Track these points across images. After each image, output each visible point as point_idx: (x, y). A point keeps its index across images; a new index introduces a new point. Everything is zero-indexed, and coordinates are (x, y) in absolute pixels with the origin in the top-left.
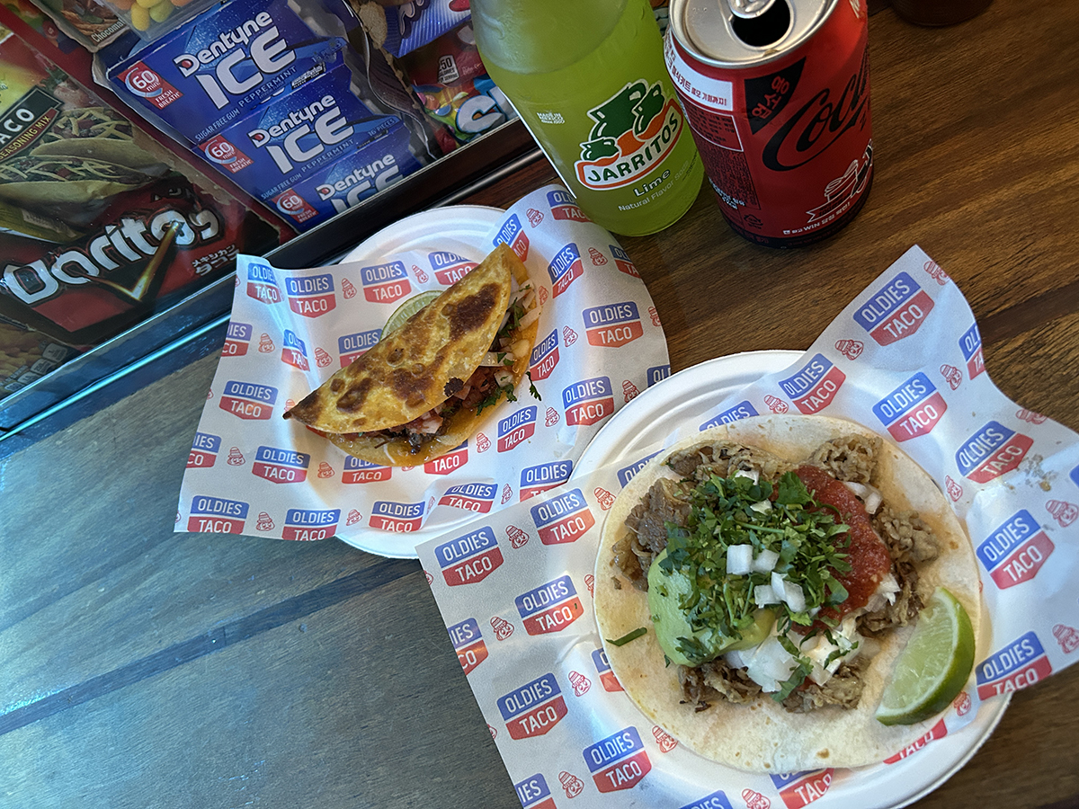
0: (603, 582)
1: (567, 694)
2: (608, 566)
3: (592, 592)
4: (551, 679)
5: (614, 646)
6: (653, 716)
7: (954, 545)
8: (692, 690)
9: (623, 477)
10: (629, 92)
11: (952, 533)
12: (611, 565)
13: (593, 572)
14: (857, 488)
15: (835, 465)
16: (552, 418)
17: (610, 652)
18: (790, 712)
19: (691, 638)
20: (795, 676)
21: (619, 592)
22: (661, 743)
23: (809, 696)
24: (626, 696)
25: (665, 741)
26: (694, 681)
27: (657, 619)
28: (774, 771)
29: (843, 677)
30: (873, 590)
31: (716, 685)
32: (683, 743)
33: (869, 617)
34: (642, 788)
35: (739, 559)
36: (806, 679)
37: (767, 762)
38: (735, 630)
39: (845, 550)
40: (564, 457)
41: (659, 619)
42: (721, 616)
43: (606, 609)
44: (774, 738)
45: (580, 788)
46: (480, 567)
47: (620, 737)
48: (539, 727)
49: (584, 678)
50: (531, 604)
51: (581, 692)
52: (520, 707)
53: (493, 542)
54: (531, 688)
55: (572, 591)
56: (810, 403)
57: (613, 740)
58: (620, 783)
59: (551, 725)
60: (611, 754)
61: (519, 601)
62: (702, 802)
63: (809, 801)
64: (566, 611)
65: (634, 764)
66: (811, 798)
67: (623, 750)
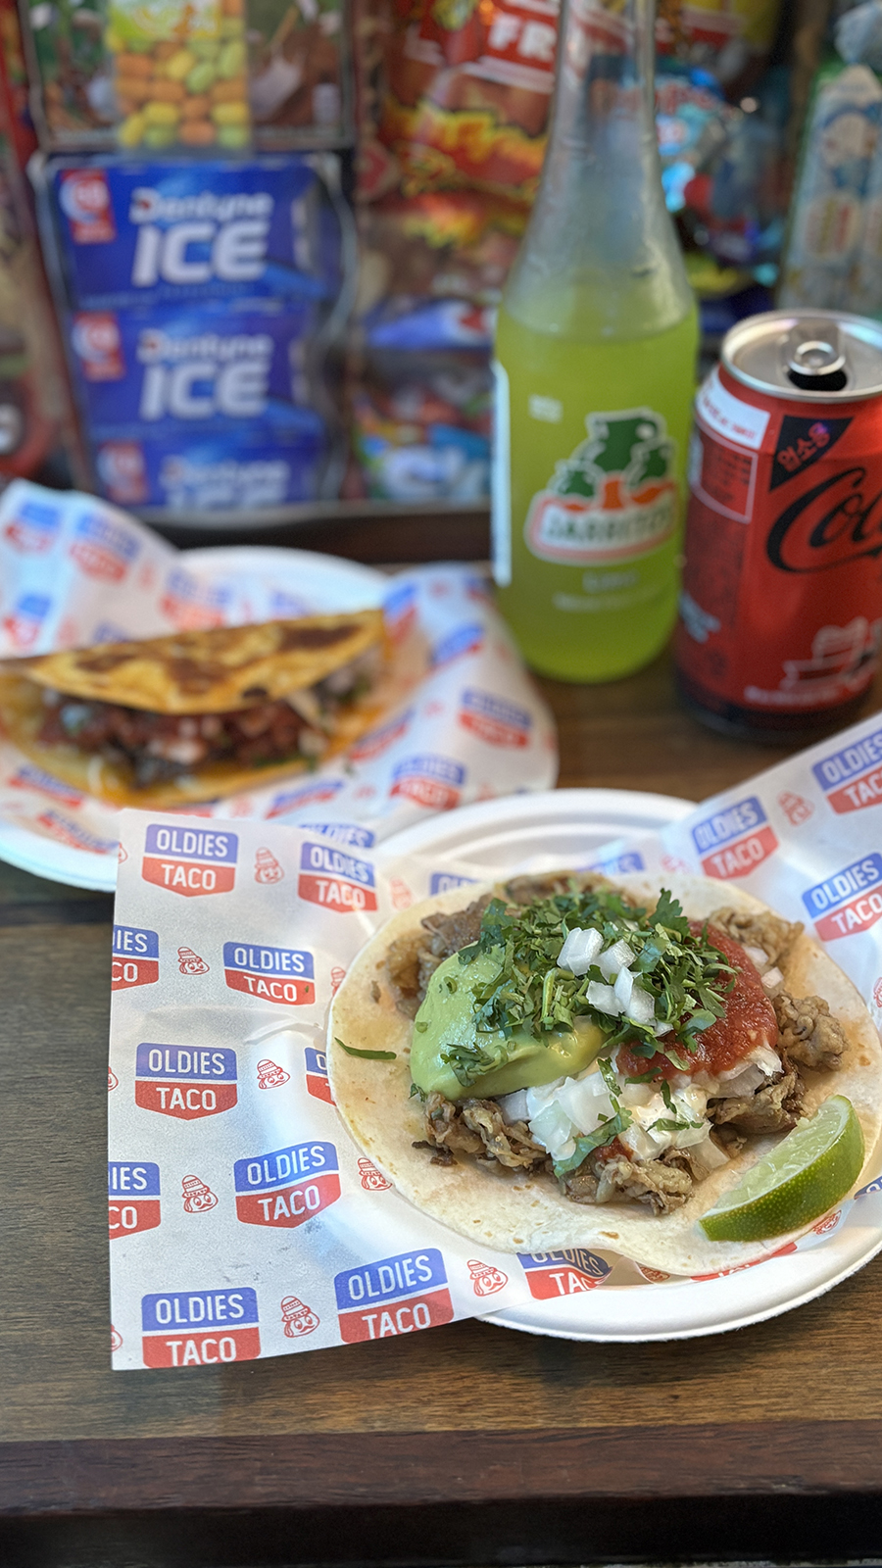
0: (356, 983)
1: (246, 1082)
2: (374, 966)
3: (336, 988)
4: (230, 1058)
5: (343, 1052)
6: (366, 1143)
7: (864, 1061)
8: (440, 1125)
9: (436, 882)
10: (639, 421)
11: (866, 1046)
12: (378, 966)
13: (348, 967)
14: (757, 956)
15: (734, 930)
16: (367, 792)
17: (333, 1057)
18: (572, 1201)
19: (470, 1046)
20: (602, 1131)
21: (374, 1005)
22: (365, 1178)
23: (611, 1167)
24: (334, 1110)
25: (373, 1179)
26: (448, 1111)
27: (422, 1028)
28: (527, 1247)
29: (668, 1166)
30: (747, 1050)
31: (481, 1118)
32: (397, 1186)
33: (726, 1105)
34: (309, 1229)
35: (581, 946)
36: (616, 1140)
37: (517, 1237)
38: (542, 1033)
39: (722, 994)
40: (369, 826)
41: (426, 1029)
42: (529, 1009)
43: (347, 1013)
44: (537, 1219)
45: (209, 1204)
46: (197, 878)
47: (306, 1149)
48: (183, 1108)
49: (282, 1071)
50: (245, 958)
51: (269, 1085)
52: (167, 1070)
53: (232, 856)
54: (196, 1054)
55: (309, 972)
56: (724, 862)
57: (294, 1153)
58: (276, 1218)
59: (202, 1113)
60: (280, 1172)
61: (229, 948)
62: (400, 1259)
63: (567, 1292)
64: (290, 990)
65: (312, 1191)
66: (572, 1290)
67: (303, 1168)
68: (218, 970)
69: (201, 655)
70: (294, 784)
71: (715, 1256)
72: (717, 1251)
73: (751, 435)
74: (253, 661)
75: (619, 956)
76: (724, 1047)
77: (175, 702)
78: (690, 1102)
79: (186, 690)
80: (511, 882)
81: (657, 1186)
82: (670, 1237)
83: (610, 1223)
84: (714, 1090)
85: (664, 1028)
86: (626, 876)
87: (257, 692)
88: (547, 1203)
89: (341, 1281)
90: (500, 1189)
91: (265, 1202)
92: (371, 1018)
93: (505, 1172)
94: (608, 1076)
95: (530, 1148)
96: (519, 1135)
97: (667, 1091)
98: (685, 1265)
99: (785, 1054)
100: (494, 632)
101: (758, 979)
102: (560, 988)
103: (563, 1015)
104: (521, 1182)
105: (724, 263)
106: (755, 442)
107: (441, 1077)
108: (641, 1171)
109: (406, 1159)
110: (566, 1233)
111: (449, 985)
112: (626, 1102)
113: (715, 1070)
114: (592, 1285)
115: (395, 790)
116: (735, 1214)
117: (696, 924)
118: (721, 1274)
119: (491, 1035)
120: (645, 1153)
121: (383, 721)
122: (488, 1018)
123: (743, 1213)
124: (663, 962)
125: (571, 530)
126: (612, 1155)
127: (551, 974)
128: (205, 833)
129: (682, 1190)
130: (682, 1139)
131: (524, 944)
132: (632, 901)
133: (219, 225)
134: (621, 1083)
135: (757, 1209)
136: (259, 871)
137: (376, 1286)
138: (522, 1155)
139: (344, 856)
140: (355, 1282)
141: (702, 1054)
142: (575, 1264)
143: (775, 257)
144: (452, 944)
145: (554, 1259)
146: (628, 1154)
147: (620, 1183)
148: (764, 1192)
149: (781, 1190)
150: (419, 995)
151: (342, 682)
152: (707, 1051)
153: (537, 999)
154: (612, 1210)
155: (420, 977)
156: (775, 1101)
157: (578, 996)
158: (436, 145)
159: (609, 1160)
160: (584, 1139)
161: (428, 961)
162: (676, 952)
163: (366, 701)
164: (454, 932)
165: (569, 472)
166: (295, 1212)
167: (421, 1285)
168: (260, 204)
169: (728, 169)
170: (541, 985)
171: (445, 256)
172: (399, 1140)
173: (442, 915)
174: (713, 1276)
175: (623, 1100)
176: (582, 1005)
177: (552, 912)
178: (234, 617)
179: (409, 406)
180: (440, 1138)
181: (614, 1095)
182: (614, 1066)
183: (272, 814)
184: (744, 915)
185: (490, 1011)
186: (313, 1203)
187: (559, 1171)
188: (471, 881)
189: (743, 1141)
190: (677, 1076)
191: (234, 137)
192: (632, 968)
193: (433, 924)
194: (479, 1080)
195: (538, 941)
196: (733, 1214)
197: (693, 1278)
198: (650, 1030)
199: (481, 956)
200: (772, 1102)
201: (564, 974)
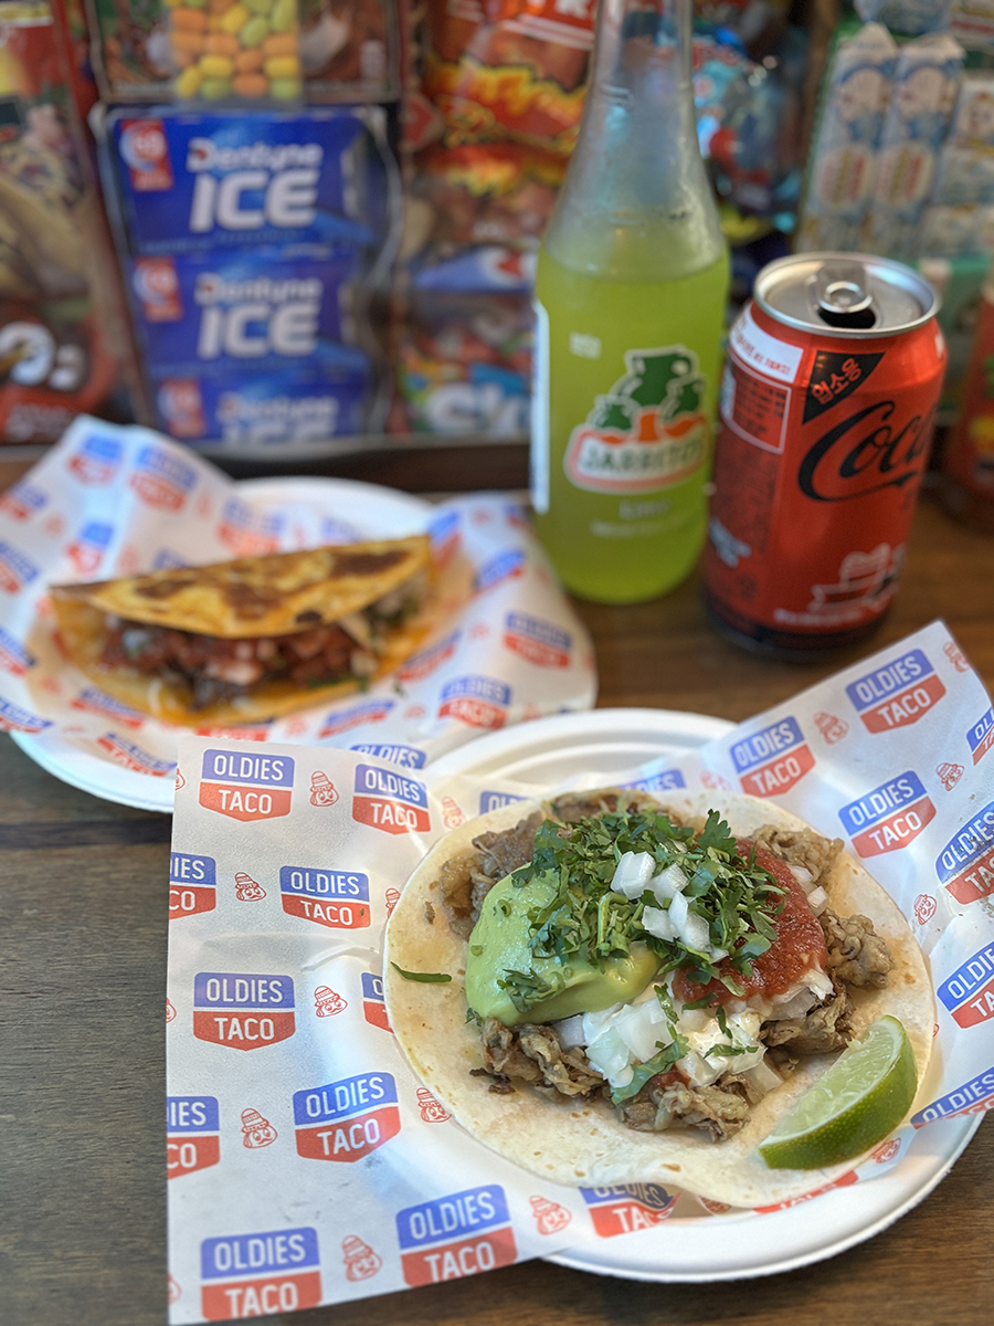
0: (410, 904)
1: (304, 1010)
2: (427, 887)
3: (391, 910)
4: (287, 985)
5: (398, 976)
6: (425, 1073)
7: (909, 979)
8: (498, 1052)
9: (486, 801)
10: (675, 358)
11: (910, 964)
12: (432, 887)
13: (402, 888)
14: (802, 875)
15: (777, 848)
16: (417, 712)
17: (390, 981)
18: (630, 1128)
19: (526, 971)
20: (659, 1058)
21: (428, 925)
22: (424, 1109)
23: (670, 1095)
24: (391, 1037)
25: (432, 1110)
26: (506, 1038)
27: (478, 951)
28: (589, 1181)
29: (725, 1091)
30: (799, 974)
31: (539, 1046)
32: (457, 1118)
33: (779, 1028)
34: (369, 1164)
35: (634, 871)
36: (674, 1067)
37: (579, 1170)
38: (598, 960)
39: (772, 916)
40: (419, 746)
41: (481, 953)
42: (585, 934)
43: (402, 934)
44: (598, 1149)
45: (268, 1140)
46: (254, 803)
47: (365, 1081)
48: (242, 1038)
49: (339, 997)
50: (301, 882)
51: (326, 1013)
52: (225, 999)
53: (288, 781)
54: (253, 982)
55: (364, 895)
56: (763, 780)
57: (352, 1084)
58: (336, 1151)
59: (260, 1043)
60: (339, 1104)
61: (286, 872)
62: (462, 1195)
63: (631, 1229)
64: (346, 913)
65: (372, 1124)
66: (636, 1225)
67: (363, 1101)
68: (275, 895)
69: (256, 581)
70: (347, 703)
71: (777, 1186)
72: (778, 1181)
73: (786, 370)
74: (306, 587)
75: (672, 880)
76: (778, 971)
77: (231, 626)
78: (745, 1026)
79: (242, 616)
80: (558, 799)
81: (716, 1113)
82: (730, 1166)
83: (671, 1153)
84: (767, 1013)
85: (720, 954)
86: (668, 793)
87: (311, 616)
88: (606, 1132)
89: (403, 1218)
90: (558, 1116)
91: (325, 1135)
92: (425, 940)
93: (562, 1099)
94: (665, 1003)
95: (588, 1076)
96: (576, 1061)
97: (722, 1016)
98: (747, 1197)
99: (834, 975)
100: (534, 557)
101: (804, 899)
102: (615, 913)
103: (620, 942)
104: (579, 1108)
105: (746, 212)
106: (790, 378)
107: (497, 1003)
108: (699, 1099)
109: (464, 1087)
110: (628, 1166)
111: (504, 909)
112: (682, 1028)
113: (769, 993)
114: (655, 1220)
115: (444, 711)
116: (796, 1143)
117: (742, 842)
118: (783, 1206)
119: (546, 961)
120: (702, 1079)
121: (431, 641)
122: (544, 943)
123: (803, 1143)
124: (715, 885)
125: (608, 461)
126: (670, 1082)
127: (605, 899)
128: (261, 757)
129: (739, 1116)
130: (737, 1064)
131: (577, 867)
132: (678, 820)
133: (272, 174)
134: (678, 1008)
135: (817, 1138)
136: (315, 794)
137: (438, 1224)
138: (579, 1083)
139: (397, 776)
140: (417, 1220)
141: (758, 979)
142: (637, 1197)
143: (793, 206)
144: (504, 864)
145: (617, 1193)
146: (685, 1081)
147: (679, 1112)
148: (823, 1121)
149: (841, 1119)
150: (472, 915)
151: (391, 605)
152: (761, 975)
153: (592, 924)
154: (670, 1137)
155: (473, 897)
156: (829, 1025)
157: (633, 922)
158: (476, 98)
159: (667, 1088)
160: (642, 1066)
161: (481, 882)
162: (726, 873)
163: (414, 623)
164: (506, 852)
165: (607, 406)
166: (355, 1146)
167: (484, 1224)
168: (311, 154)
169: (751, 122)
170: (596, 910)
171: (484, 205)
172: (456, 1067)
173: (493, 835)
174: (774, 1208)
175: (680, 1026)
176: (637, 930)
177: (603, 834)
178: (287, 543)
179: (451, 345)
180: (498, 1067)
181: (671, 1023)
182: (670, 991)
183: (326, 733)
184: (786, 833)
185: (545, 936)
186: (373, 1137)
187: (617, 1099)
188: (518, 798)
189: (796, 1062)
190: (732, 1002)
191: (286, 89)
192: (685, 892)
193: (485, 844)
194: (536, 1006)
195: (591, 865)
196: (793, 1143)
197: (757, 1209)
198: (706, 957)
199: (534, 879)
200: (825, 1026)
201: (618, 898)
